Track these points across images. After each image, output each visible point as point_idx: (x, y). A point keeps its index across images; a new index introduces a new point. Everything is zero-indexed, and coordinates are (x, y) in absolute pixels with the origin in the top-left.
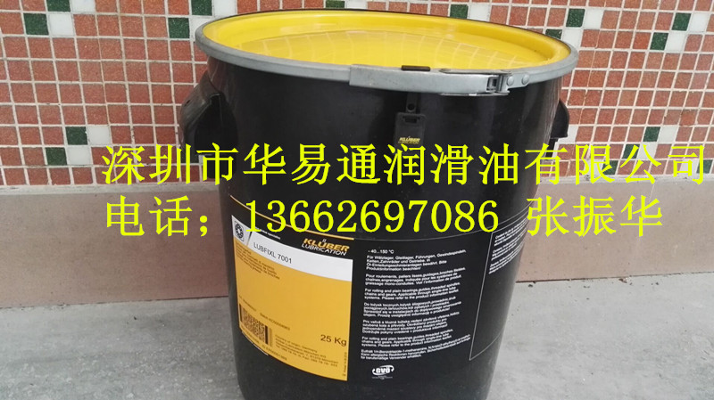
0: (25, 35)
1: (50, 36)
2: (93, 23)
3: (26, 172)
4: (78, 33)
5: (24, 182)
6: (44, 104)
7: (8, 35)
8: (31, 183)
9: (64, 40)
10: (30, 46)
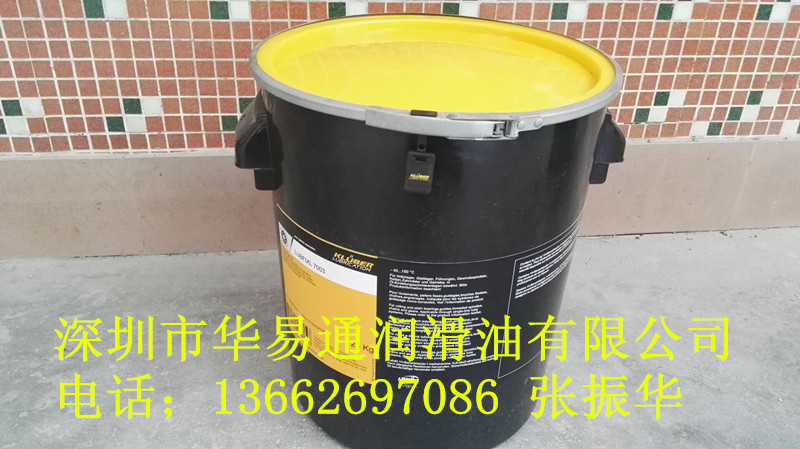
0: (210, 20)
1: (230, 20)
2: (266, 9)
3: (204, 137)
4: (254, 17)
5: (202, 146)
6: (222, 79)
7: (196, 20)
8: (208, 146)
9: (241, 23)
10: (213, 28)
